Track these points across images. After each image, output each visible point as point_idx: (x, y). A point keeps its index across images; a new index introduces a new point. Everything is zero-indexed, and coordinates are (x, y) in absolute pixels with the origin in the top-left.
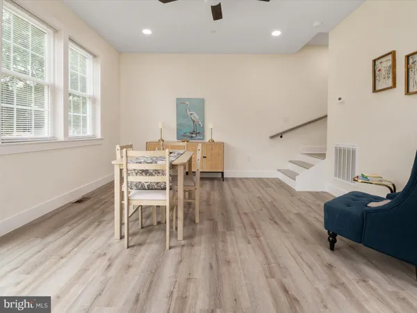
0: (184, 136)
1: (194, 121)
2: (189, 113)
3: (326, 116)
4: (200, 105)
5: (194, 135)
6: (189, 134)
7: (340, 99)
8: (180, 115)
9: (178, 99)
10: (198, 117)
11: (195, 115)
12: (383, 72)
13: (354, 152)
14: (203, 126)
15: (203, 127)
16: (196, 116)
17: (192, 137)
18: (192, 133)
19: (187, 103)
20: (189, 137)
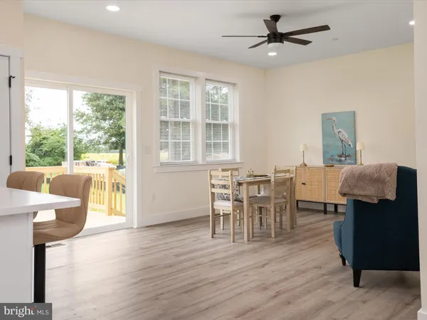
0: (331, 159)
1: (342, 141)
2: (336, 131)
4: (351, 120)
5: (343, 159)
6: (336, 157)
8: (326, 134)
9: (323, 115)
10: (347, 136)
11: (344, 132)
16: (345, 135)
17: (340, 160)
18: (340, 156)
19: (334, 118)
20: (337, 160)
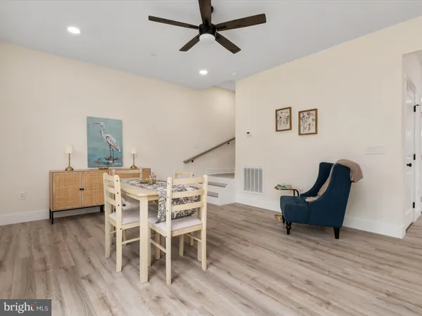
0: (98, 162)
1: (110, 145)
2: (104, 136)
3: (234, 139)
4: (117, 127)
5: (111, 162)
6: (104, 161)
7: (248, 133)
9: (89, 118)
10: (115, 141)
11: (112, 138)
12: (283, 119)
13: (261, 171)
14: (122, 150)
15: (121, 152)
16: (113, 140)
17: (108, 163)
18: (108, 159)
19: (102, 123)
20: (105, 163)
